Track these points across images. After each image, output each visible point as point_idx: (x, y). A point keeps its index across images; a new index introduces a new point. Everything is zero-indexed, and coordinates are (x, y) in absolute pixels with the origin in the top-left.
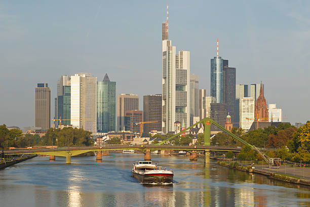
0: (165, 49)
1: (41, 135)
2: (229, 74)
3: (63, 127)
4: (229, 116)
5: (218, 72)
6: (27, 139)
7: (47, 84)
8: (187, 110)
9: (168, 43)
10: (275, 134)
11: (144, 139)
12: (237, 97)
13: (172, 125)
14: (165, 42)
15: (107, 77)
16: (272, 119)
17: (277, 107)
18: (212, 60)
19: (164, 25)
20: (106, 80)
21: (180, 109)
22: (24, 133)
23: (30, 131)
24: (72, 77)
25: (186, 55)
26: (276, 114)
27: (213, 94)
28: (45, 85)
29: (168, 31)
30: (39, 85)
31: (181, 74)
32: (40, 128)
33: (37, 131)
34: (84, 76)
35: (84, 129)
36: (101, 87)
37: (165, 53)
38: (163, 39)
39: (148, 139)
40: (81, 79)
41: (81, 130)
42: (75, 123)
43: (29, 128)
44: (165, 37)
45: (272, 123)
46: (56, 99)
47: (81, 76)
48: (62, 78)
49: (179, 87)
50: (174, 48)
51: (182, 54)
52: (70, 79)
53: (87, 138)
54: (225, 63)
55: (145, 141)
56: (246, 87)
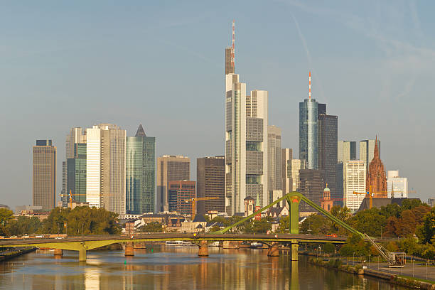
0: (229, 87)
1: (42, 218)
2: (327, 124)
3: (74, 205)
4: (327, 190)
5: (310, 122)
6: (21, 224)
7: (50, 141)
8: (263, 180)
9: (235, 78)
10: (398, 216)
11: (197, 224)
12: (340, 159)
13: (240, 202)
14: (229, 77)
15: (141, 129)
16: (392, 194)
17: (400, 176)
18: (301, 104)
19: (228, 51)
20: (140, 135)
21: (252, 178)
22: (16, 215)
23: (25, 212)
24: (88, 130)
25: (262, 96)
26: (398, 186)
27: (304, 156)
28: (48, 142)
29: (234, 60)
30: (39, 143)
31: (255, 125)
32: (39, 208)
33: (36, 212)
34: (107, 128)
35: (107, 209)
36: (132, 145)
37: (229, 94)
38: (227, 73)
39: (204, 223)
40: (102, 133)
41: (102, 210)
42: (93, 198)
43: (24, 208)
44: (229, 68)
45: (394, 200)
46: (64, 163)
47: (103, 128)
48: (74, 132)
49: (252, 145)
50: (243, 86)
51: (255, 94)
52: (85, 133)
53: (111, 223)
54: (321, 108)
55: (200, 226)
56: (353, 145)
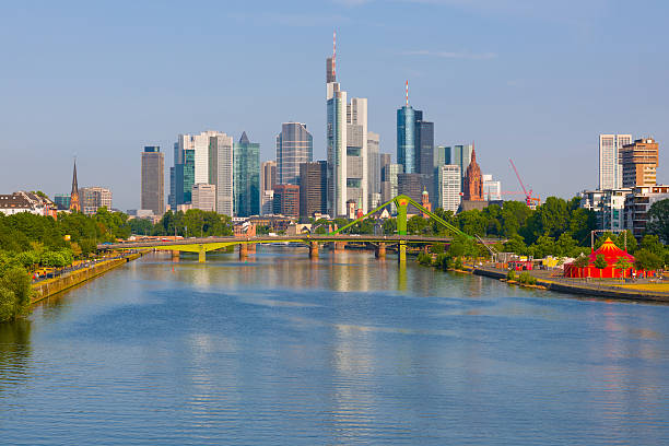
0: (330, 95)
2: (423, 130)
4: (425, 193)
8: (364, 184)
9: (336, 86)
10: (499, 217)
11: (303, 226)
12: (435, 165)
14: (330, 86)
15: (244, 136)
16: (489, 197)
17: (493, 180)
18: (399, 111)
19: (329, 61)
20: (244, 142)
21: (353, 183)
24: (196, 137)
25: (363, 104)
26: (494, 188)
27: (401, 160)
28: (156, 148)
29: (335, 69)
30: (147, 149)
31: (355, 131)
34: (214, 135)
36: (237, 150)
37: (330, 102)
38: (328, 82)
39: (309, 226)
40: (210, 141)
44: (330, 78)
45: (490, 202)
46: (172, 169)
47: (210, 134)
48: (182, 139)
49: (352, 151)
50: (344, 94)
51: (355, 102)
52: (192, 139)
54: (418, 115)
55: (305, 228)
56: (448, 150)
